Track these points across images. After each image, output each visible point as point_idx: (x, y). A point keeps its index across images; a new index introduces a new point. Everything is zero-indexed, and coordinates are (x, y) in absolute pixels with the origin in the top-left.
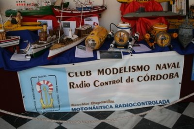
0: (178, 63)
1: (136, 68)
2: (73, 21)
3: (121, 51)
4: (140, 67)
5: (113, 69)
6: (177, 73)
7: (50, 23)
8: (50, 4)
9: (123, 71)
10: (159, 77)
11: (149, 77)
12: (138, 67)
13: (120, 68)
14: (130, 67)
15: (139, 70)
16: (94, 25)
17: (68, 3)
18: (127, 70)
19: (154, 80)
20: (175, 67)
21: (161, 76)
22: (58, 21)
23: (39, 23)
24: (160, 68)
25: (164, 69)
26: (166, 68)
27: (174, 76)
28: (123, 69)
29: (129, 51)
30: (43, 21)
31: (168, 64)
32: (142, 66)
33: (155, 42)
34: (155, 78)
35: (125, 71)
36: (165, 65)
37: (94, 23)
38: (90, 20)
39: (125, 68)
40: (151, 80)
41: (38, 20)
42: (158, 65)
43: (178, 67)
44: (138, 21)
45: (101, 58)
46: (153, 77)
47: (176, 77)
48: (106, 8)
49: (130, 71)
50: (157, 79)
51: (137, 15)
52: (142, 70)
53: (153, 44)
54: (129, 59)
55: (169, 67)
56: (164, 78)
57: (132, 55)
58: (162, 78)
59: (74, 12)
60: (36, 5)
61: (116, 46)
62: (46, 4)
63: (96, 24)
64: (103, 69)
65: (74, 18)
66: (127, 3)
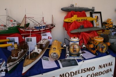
0: (112, 62)
1: (86, 70)
2: (34, 36)
3: (75, 59)
4: (89, 69)
5: (71, 73)
6: (111, 69)
7: (16, 39)
8: (16, 25)
9: (77, 73)
10: (100, 73)
11: (94, 74)
12: (87, 69)
13: (76, 72)
14: (82, 70)
15: (88, 70)
16: (49, 38)
17: (29, 24)
18: (80, 72)
19: (97, 75)
20: (110, 66)
21: (101, 72)
22: (23, 38)
23: (9, 40)
24: (101, 67)
25: (103, 67)
26: (105, 67)
27: (109, 71)
28: (78, 72)
29: (81, 59)
30: (11, 38)
31: (106, 64)
32: (90, 68)
33: (96, 50)
34: (98, 75)
35: (79, 73)
36: (104, 65)
37: (49, 37)
38: (46, 35)
39: (79, 71)
40: (96, 76)
41: (7, 38)
42: (100, 66)
43: (111, 65)
44: (80, 35)
45: (63, 67)
46: (97, 74)
47: (110, 71)
48: (55, 26)
49: (82, 72)
50: (99, 75)
51: (80, 30)
52: (90, 71)
53: (95, 51)
54: (82, 64)
55: (106, 66)
56: (103, 74)
57: (83, 62)
58: (102, 74)
59: (34, 30)
60: (5, 26)
61: (71, 55)
62: (13, 25)
63: (50, 38)
64: (63, 74)
65: (35, 34)
66: (70, 22)
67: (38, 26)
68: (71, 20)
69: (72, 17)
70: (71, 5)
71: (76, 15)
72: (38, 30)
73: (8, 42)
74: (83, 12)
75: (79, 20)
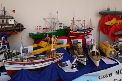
38: (88, 38)
62: (60, 28)
63: (93, 40)
64: (119, 71)
65: (81, 37)
66: (110, 25)
67: (82, 29)
68: (112, 23)
69: (112, 21)
70: (107, 9)
71: (115, 19)
72: (83, 33)
73: (57, 44)
74: (118, 15)
75: (118, 23)
